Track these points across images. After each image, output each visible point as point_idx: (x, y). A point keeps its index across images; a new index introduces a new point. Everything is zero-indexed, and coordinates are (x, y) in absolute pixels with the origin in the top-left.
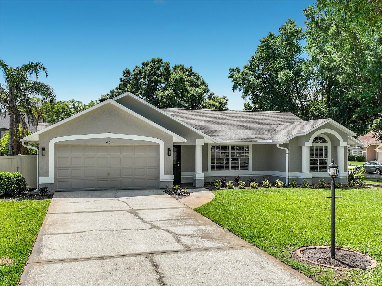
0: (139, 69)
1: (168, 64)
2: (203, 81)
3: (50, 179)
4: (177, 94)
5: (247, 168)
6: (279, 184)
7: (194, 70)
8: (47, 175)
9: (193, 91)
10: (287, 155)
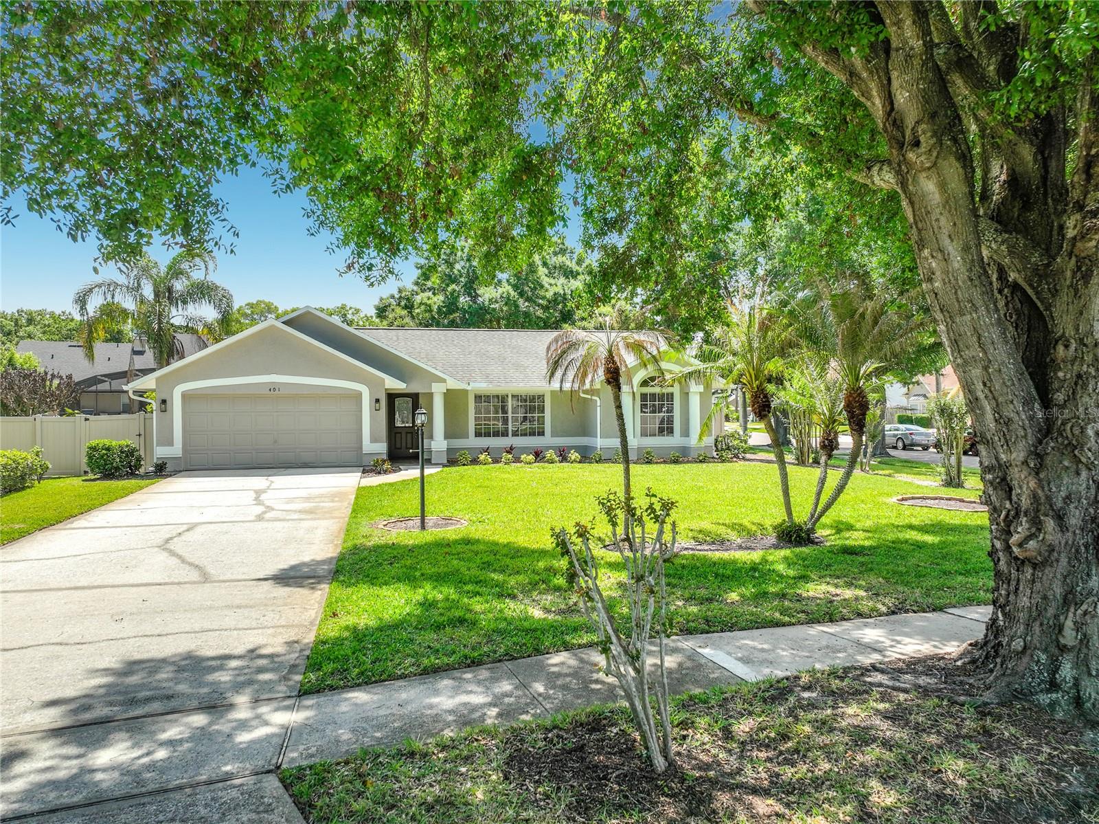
3: (176, 450)
5: (542, 433)
6: (573, 458)
8: (170, 443)
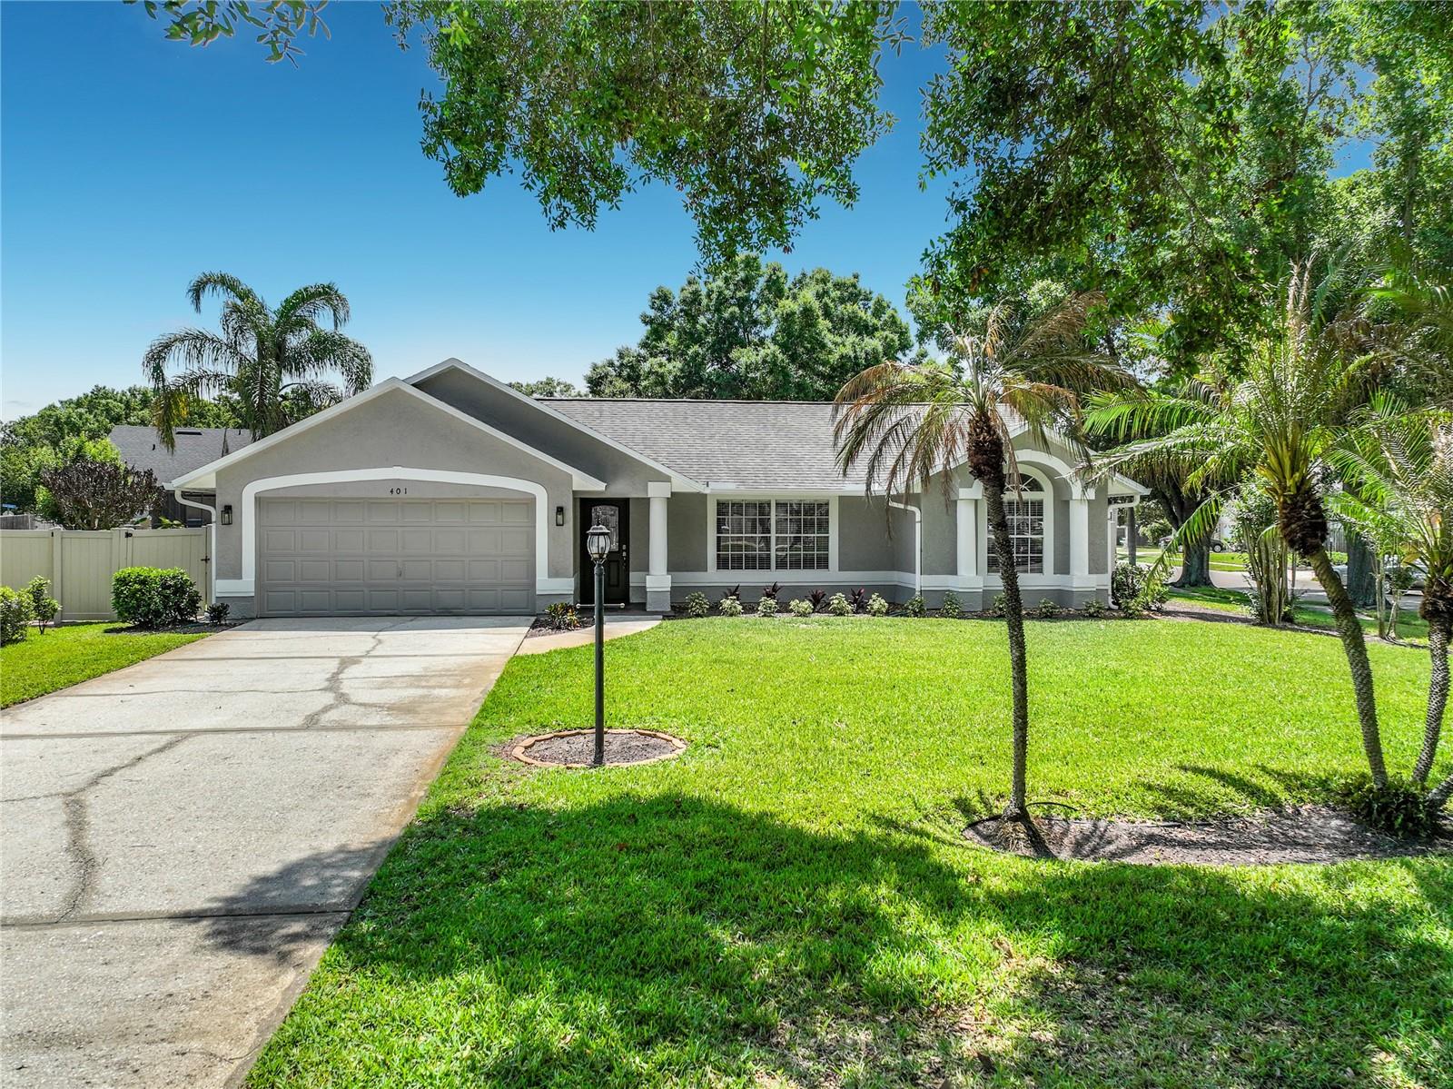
0: (694, 287)
1: (774, 269)
2: (893, 316)
3: (246, 585)
4: (793, 358)
5: (823, 563)
6: (876, 606)
7: (863, 285)
8: (236, 574)
9: (842, 346)
10: (918, 526)
